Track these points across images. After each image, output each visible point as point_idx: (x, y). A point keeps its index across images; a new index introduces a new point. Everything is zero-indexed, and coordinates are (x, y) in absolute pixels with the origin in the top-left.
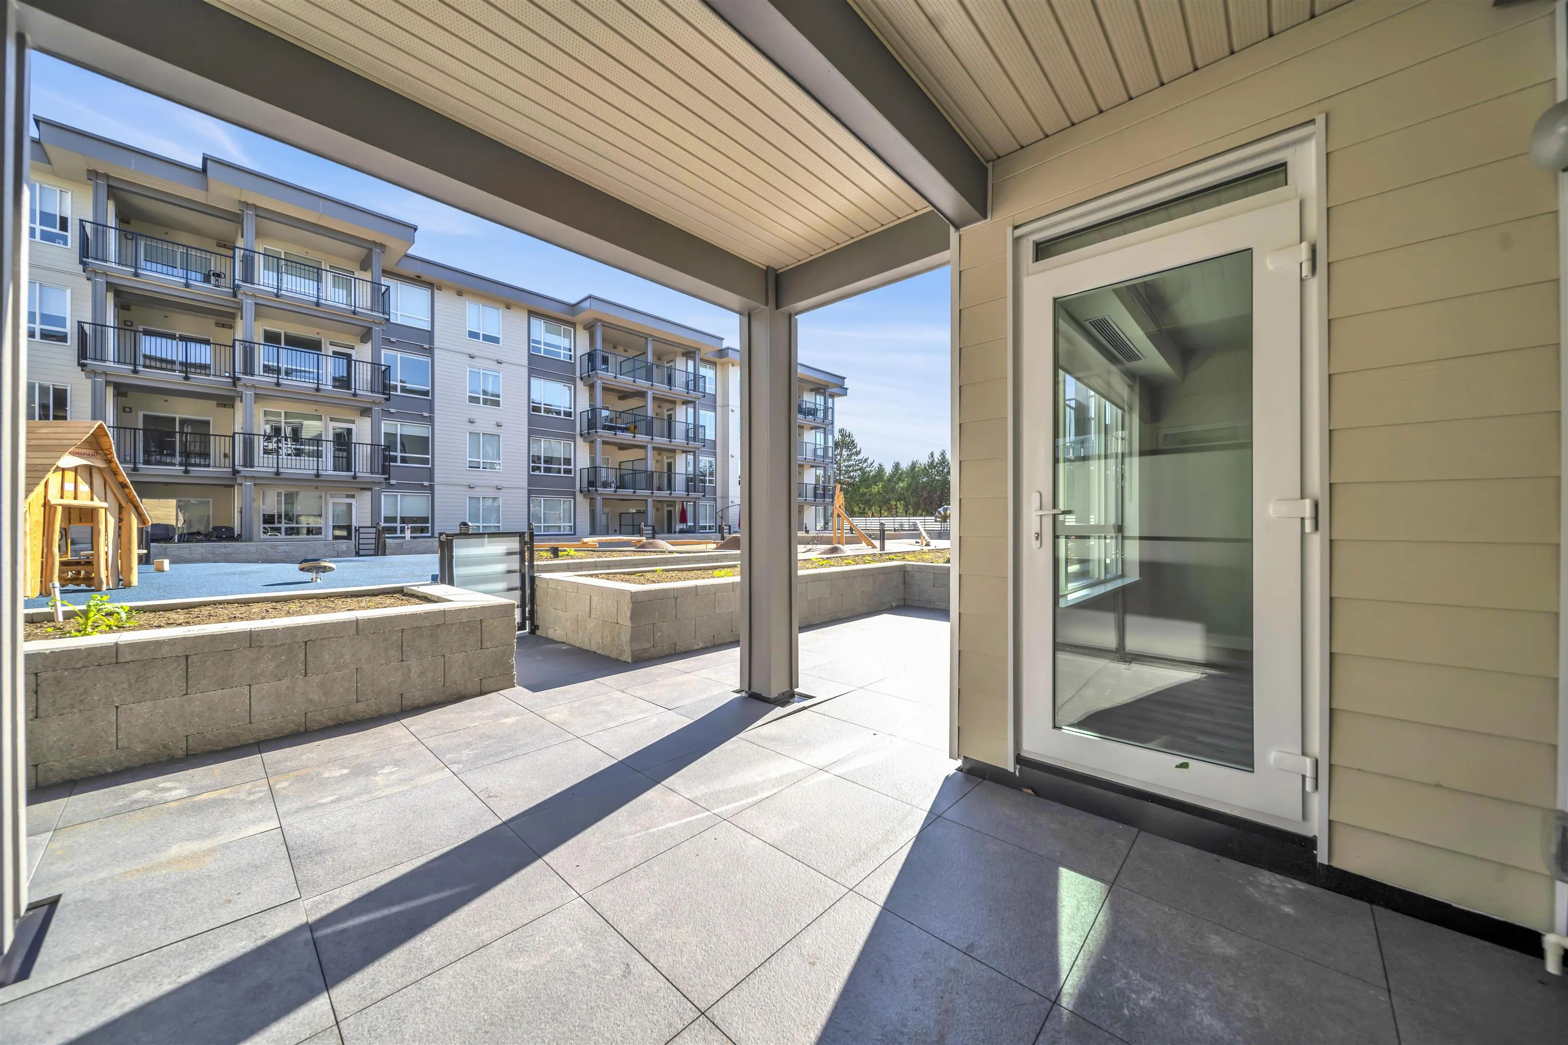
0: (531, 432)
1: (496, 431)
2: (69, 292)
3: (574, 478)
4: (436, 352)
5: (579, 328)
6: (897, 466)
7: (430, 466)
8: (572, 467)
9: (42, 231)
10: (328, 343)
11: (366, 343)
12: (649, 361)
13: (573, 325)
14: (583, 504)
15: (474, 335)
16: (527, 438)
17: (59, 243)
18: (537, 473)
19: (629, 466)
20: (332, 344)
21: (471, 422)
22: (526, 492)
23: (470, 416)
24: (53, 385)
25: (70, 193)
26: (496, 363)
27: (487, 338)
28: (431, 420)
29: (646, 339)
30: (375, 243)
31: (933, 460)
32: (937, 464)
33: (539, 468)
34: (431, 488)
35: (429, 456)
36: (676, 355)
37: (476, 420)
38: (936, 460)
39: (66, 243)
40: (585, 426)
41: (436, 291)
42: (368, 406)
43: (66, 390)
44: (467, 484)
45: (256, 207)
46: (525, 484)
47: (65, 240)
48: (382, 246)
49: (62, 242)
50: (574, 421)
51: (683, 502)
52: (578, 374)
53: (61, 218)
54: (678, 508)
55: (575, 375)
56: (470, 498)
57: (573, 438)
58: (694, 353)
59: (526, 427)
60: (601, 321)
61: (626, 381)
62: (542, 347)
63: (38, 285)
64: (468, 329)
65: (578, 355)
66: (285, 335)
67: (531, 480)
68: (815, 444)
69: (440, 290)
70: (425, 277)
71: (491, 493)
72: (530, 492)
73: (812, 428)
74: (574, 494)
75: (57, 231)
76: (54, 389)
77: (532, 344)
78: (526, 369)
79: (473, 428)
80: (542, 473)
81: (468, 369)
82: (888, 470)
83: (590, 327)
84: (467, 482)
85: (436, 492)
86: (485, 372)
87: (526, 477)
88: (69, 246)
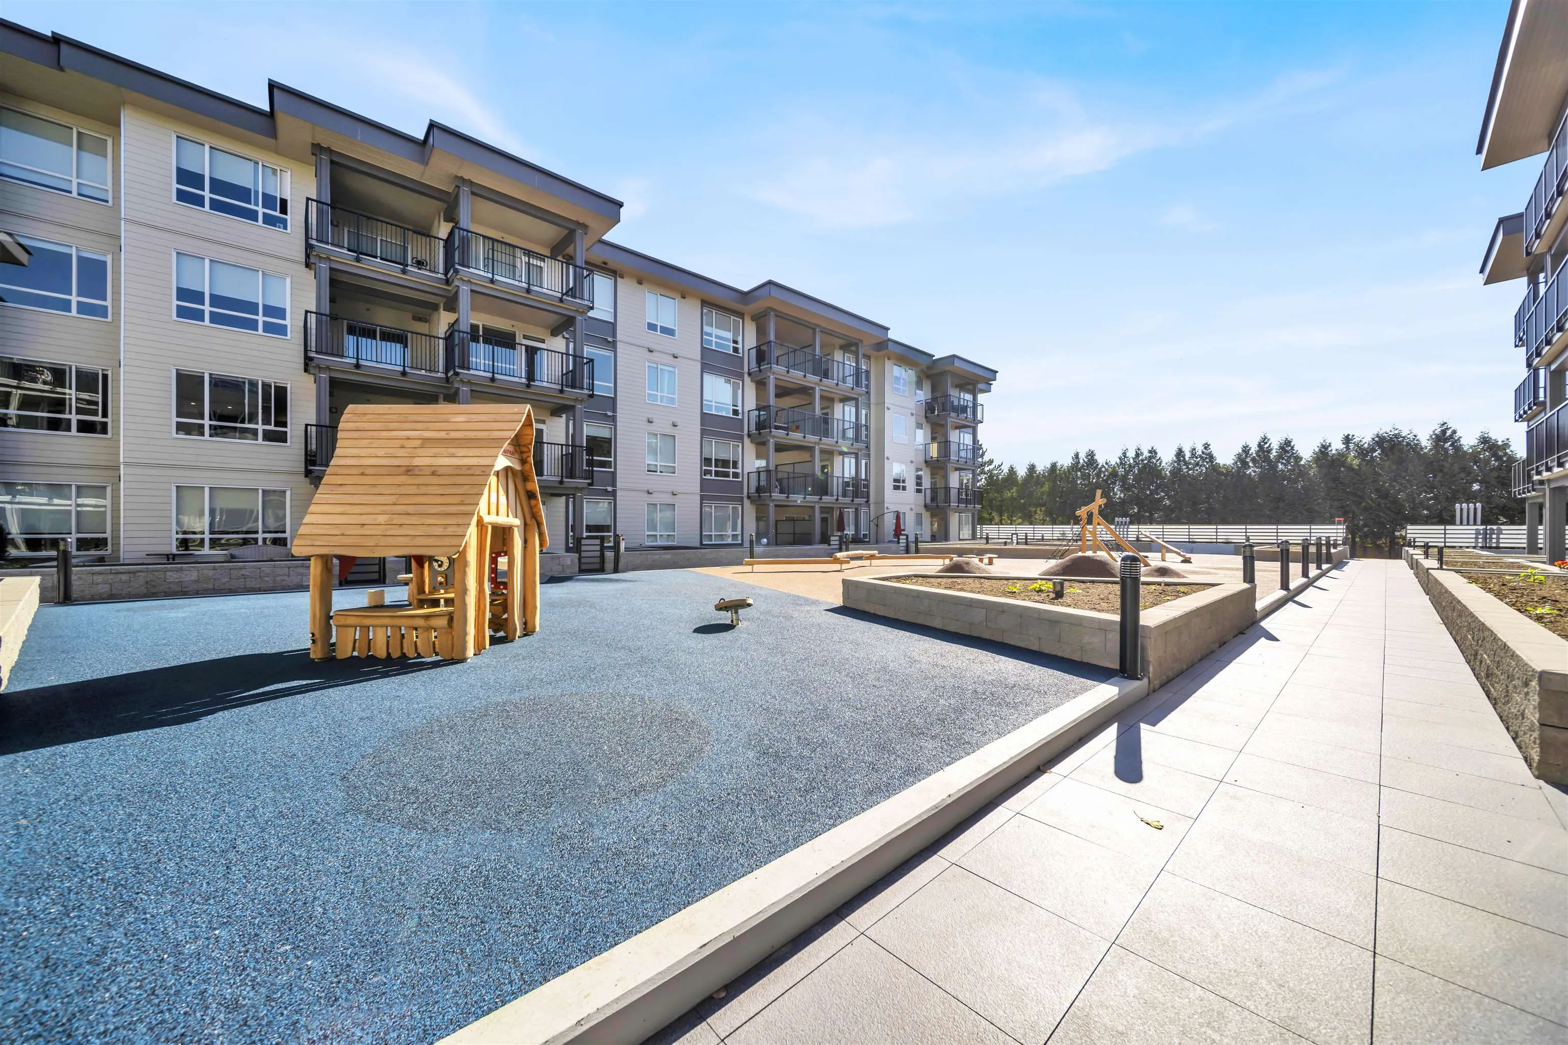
0: (703, 432)
1: (670, 431)
2: (288, 280)
3: (742, 482)
4: (619, 345)
5: (747, 319)
6: (1032, 468)
7: (612, 470)
8: (739, 471)
9: (264, 214)
10: (522, 336)
11: (556, 336)
12: (817, 353)
13: (741, 315)
14: (750, 511)
15: (652, 327)
16: (699, 439)
17: (279, 227)
18: (708, 477)
19: (789, 469)
20: (525, 337)
21: (650, 422)
22: (698, 498)
23: (650, 416)
24: (275, 382)
25: (289, 172)
26: (671, 358)
27: (665, 330)
28: (614, 419)
29: (814, 330)
30: (577, 223)
31: (1079, 462)
32: (1083, 466)
33: (710, 472)
34: (614, 494)
35: (612, 459)
36: (834, 349)
37: (654, 420)
38: (1081, 461)
39: (285, 228)
40: (753, 427)
41: (618, 279)
42: (572, 403)
43: (286, 388)
44: (646, 489)
45: (470, 183)
46: (697, 489)
47: (284, 223)
48: (584, 227)
49: (282, 226)
50: (742, 420)
51: (840, 508)
52: (746, 369)
53: (281, 199)
54: (836, 514)
55: (743, 369)
56: (648, 504)
57: (741, 438)
58: (856, 345)
59: (699, 427)
60: (774, 310)
61: (797, 376)
62: (714, 339)
63: (260, 273)
64: (648, 321)
65: (746, 349)
66: (483, 328)
67: (704, 484)
68: (959, 444)
69: (623, 278)
70: (611, 265)
71: (668, 499)
72: (702, 498)
73: (956, 428)
74: (741, 500)
75: (277, 214)
76: (275, 387)
77: (704, 337)
78: (699, 365)
79: (652, 428)
80: (713, 477)
81: (647, 364)
82: (1022, 472)
83: (760, 319)
84: (647, 487)
85: (618, 498)
86: (663, 367)
87: (699, 481)
88: (289, 231)
